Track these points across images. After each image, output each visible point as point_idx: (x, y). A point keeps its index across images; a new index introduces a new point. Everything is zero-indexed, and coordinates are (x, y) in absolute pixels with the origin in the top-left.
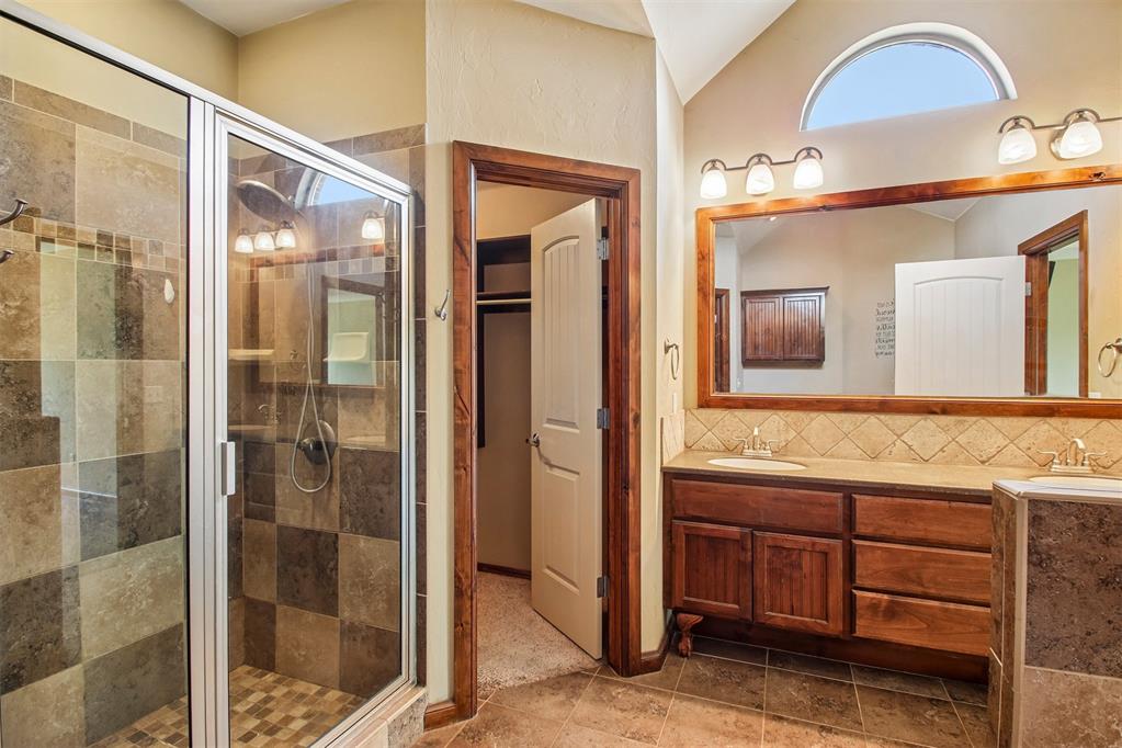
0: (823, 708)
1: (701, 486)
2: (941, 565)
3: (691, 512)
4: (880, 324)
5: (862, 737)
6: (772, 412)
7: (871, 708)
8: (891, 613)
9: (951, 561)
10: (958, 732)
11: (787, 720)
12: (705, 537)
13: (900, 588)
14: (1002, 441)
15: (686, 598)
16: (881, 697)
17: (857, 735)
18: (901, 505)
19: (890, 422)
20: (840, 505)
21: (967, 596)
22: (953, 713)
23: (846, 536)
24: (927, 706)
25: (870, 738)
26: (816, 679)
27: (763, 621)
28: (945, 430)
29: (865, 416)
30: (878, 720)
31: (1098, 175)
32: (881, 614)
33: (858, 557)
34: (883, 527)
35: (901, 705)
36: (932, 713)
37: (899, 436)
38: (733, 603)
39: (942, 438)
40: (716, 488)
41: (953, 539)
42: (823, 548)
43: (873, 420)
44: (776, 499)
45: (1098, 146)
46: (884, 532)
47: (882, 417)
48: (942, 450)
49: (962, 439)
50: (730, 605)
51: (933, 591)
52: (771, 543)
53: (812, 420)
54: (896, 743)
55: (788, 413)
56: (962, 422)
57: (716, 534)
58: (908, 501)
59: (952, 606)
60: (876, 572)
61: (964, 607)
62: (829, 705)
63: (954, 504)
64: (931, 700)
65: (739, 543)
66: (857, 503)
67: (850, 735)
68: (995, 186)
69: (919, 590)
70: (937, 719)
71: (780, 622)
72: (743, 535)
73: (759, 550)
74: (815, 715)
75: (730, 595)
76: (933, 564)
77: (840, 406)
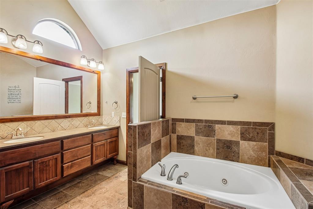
0: (61, 199)
1: (12, 151)
2: (81, 151)
3: (8, 163)
4: (10, 93)
5: (75, 198)
6: (22, 122)
7: (70, 192)
8: (72, 166)
9: (82, 149)
10: (87, 184)
11: (57, 207)
12: (14, 170)
13: (73, 159)
14: (79, 122)
15: (6, 197)
16: (69, 189)
17: (74, 198)
18: (74, 139)
19: (57, 121)
20: (60, 144)
21: (85, 155)
22: (84, 182)
23: (61, 151)
24: (79, 184)
25: (76, 197)
26: (52, 195)
27: (38, 187)
28: (69, 121)
29: (51, 120)
30: (74, 193)
31: (93, 71)
32: (69, 168)
33: (64, 156)
34: (70, 146)
35: (74, 187)
36: (80, 185)
37: (59, 124)
38: (27, 187)
39: (69, 123)
40: (19, 150)
41: (83, 144)
42: (56, 157)
43: (53, 121)
44: (42, 148)
45: (95, 67)
46: (70, 147)
47: (56, 120)
48: (69, 126)
49: (72, 123)
50: (26, 189)
51: (79, 157)
52: (40, 162)
53: (36, 123)
54: (81, 193)
55: (27, 122)
56: (72, 119)
57: (20, 167)
58: (75, 138)
59: (83, 159)
60: (68, 158)
61: (85, 158)
62: (62, 198)
63: (83, 136)
64: (78, 183)
65: (29, 167)
66: (64, 142)
67: (72, 199)
68: (76, 67)
69: (76, 158)
70: (82, 185)
71: (43, 185)
72: (30, 164)
73: (36, 166)
74: (61, 202)
75: (25, 185)
76: (79, 151)
77: (45, 118)
